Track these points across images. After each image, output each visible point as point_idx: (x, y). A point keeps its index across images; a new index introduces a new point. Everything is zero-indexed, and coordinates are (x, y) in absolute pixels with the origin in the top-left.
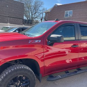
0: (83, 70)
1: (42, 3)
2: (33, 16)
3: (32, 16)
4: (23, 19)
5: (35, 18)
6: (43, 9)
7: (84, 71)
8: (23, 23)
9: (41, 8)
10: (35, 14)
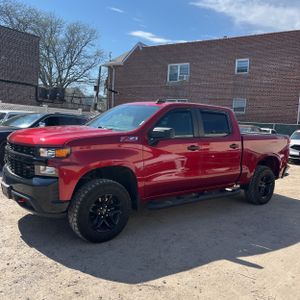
1: (93, 32)
2: (64, 76)
3: (60, 76)
4: (37, 87)
5: (70, 81)
6: (98, 54)
8: (37, 99)
9: (89, 50)
10: (69, 68)
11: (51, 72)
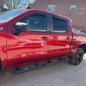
0: (52, 62)
2: (16, 7)
4: (3, 8)
7: (53, 64)
10: (18, 4)
11: (11, 5)
